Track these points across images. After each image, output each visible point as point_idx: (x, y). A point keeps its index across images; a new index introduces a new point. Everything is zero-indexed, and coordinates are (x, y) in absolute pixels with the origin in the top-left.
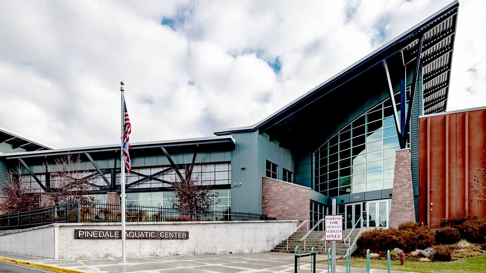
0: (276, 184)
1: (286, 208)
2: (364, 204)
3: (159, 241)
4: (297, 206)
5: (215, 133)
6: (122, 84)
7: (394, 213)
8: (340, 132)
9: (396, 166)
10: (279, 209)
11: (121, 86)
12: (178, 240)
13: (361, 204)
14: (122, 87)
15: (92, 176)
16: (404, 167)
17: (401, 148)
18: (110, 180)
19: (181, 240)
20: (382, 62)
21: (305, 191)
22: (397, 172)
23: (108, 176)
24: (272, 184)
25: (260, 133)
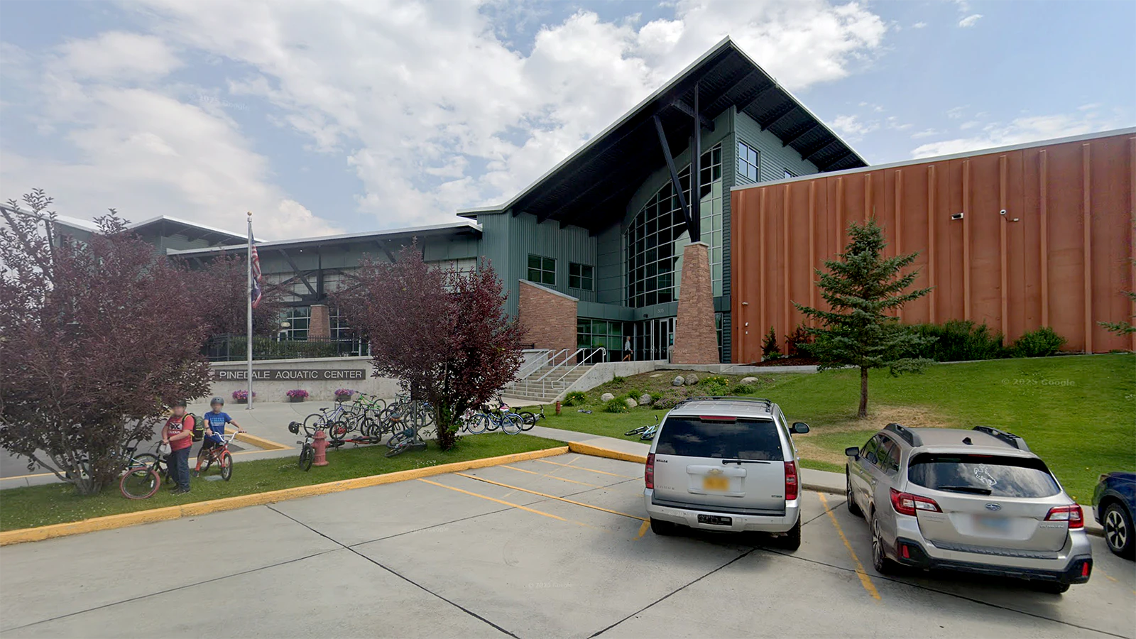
0: (536, 293)
1: (548, 329)
2: (671, 321)
3: (323, 382)
4: (560, 326)
5: (458, 215)
6: (249, 214)
7: (679, 339)
8: (648, 205)
9: (684, 268)
10: (538, 330)
11: (248, 216)
12: (350, 382)
13: (667, 320)
14: (248, 219)
15: (291, 280)
16: (693, 271)
17: (692, 241)
18: (314, 286)
19: (355, 381)
20: (653, 118)
21: (569, 304)
22: (684, 278)
23: (313, 282)
24: (531, 292)
25: (514, 215)
